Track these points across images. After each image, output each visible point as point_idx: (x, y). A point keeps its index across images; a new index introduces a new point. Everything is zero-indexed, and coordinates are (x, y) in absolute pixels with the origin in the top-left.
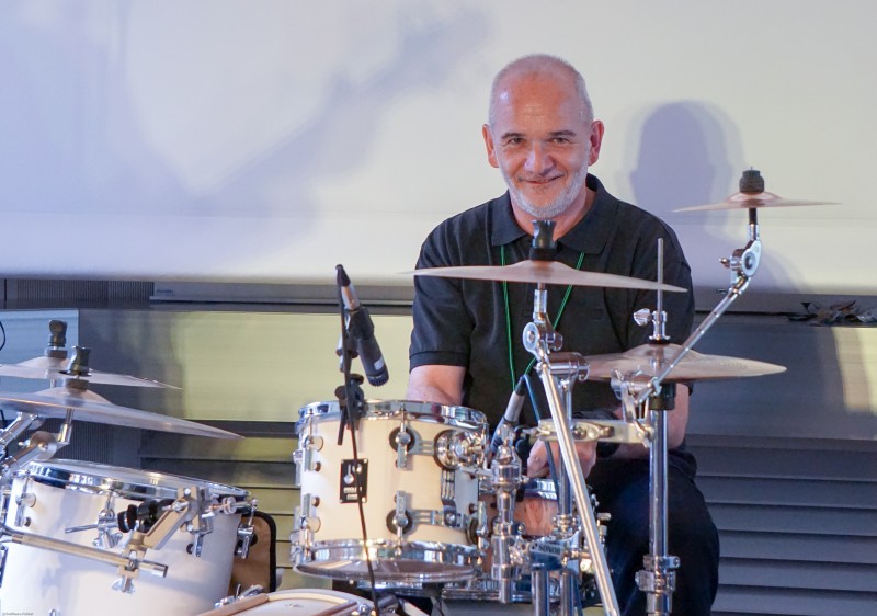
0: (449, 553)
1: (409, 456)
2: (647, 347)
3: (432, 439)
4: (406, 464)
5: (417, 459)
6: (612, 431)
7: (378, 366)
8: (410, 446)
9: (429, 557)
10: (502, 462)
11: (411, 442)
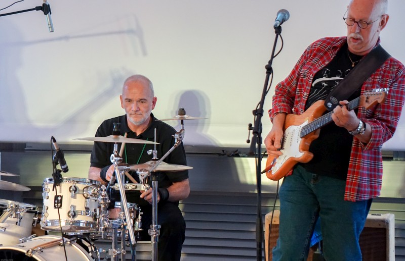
0: (88, 223)
1: (75, 194)
3: (82, 189)
5: (78, 195)
6: (136, 187)
9: (81, 225)
10: (102, 196)
11: (76, 190)
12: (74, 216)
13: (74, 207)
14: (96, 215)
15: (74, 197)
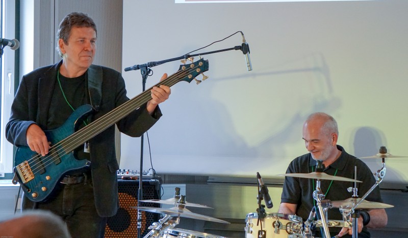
1: (279, 230)
2: (352, 199)
3: (285, 225)
4: (278, 232)
5: (281, 230)
6: (339, 224)
7: (270, 202)
8: (279, 226)
10: (306, 232)
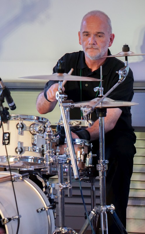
0: (36, 159)
1: (22, 131)
2: (98, 98)
3: (29, 126)
5: (25, 132)
6: (81, 123)
10: (48, 132)
11: (23, 127)
12: (21, 152)
13: (21, 143)
14: (43, 151)
15: (22, 134)
